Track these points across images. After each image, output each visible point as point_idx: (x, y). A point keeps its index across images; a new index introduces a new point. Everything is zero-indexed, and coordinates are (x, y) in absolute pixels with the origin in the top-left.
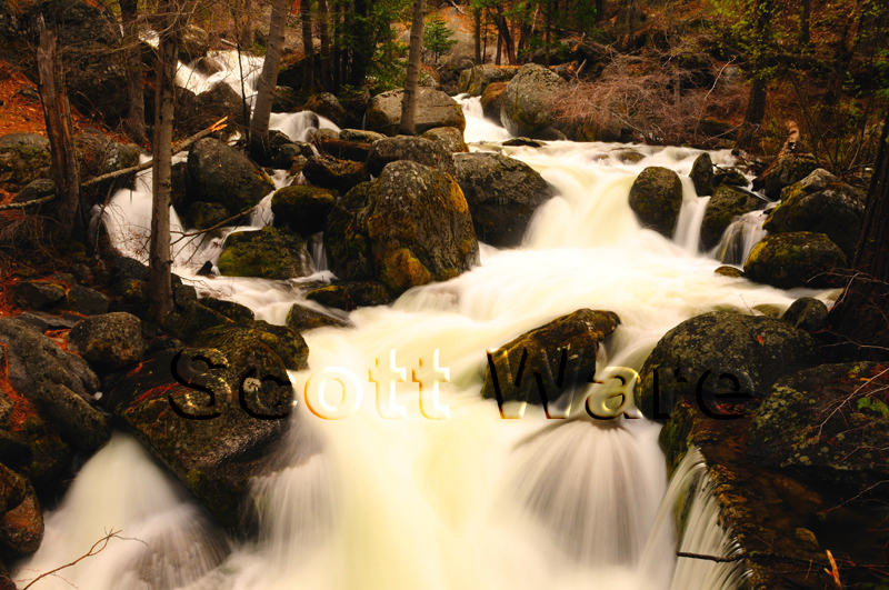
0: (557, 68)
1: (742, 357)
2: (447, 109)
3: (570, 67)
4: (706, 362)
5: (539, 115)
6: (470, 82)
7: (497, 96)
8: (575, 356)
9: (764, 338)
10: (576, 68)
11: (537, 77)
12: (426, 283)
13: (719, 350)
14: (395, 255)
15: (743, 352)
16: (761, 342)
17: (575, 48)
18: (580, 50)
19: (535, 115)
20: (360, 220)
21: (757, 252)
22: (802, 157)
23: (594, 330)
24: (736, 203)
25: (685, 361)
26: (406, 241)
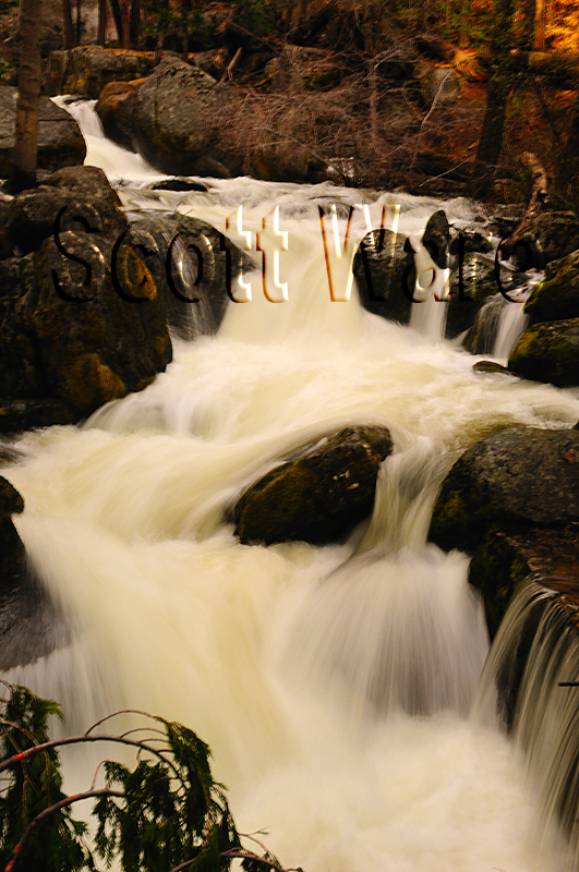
0: (198, 57)
1: (554, 478)
2: (58, 126)
3: (218, 58)
4: (518, 486)
5: (192, 138)
6: (67, 73)
7: (121, 103)
8: (356, 485)
9: (573, 455)
10: (227, 61)
11: (184, 80)
12: (122, 395)
13: (529, 471)
14: (80, 363)
15: (555, 472)
16: (571, 460)
17: (222, 27)
18: (229, 32)
19: (185, 138)
20: (21, 314)
21: (526, 344)
22: (561, 216)
23: (373, 453)
24: (486, 278)
25: (494, 485)
26: (93, 343)
